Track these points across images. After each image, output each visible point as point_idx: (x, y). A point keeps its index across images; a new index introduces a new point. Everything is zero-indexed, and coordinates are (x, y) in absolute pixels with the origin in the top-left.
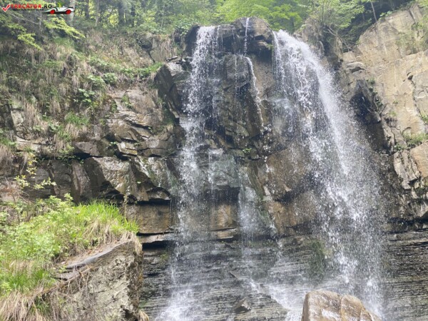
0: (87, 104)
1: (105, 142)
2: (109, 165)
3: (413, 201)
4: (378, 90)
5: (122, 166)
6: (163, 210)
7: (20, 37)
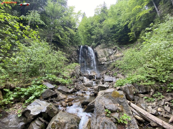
0: (70, 53)
1: (72, 56)
2: (73, 59)
3: (100, 63)
4: (97, 53)
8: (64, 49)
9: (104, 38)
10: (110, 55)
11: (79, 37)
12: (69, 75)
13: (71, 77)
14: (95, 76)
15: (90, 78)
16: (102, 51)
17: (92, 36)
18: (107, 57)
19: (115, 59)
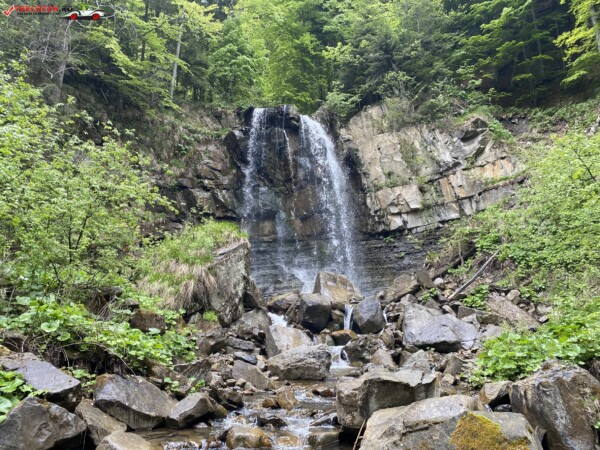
0: (184, 154)
1: (195, 179)
3: (376, 222)
4: (360, 154)
5: (207, 195)
7: (147, 111)
8: (145, 132)
9: (401, 62)
10: (444, 171)
11: (242, 51)
12: (171, 301)
13: (186, 318)
14: (344, 311)
15: (315, 320)
16: (389, 143)
17: (327, 50)
18: (425, 186)
19: (473, 201)
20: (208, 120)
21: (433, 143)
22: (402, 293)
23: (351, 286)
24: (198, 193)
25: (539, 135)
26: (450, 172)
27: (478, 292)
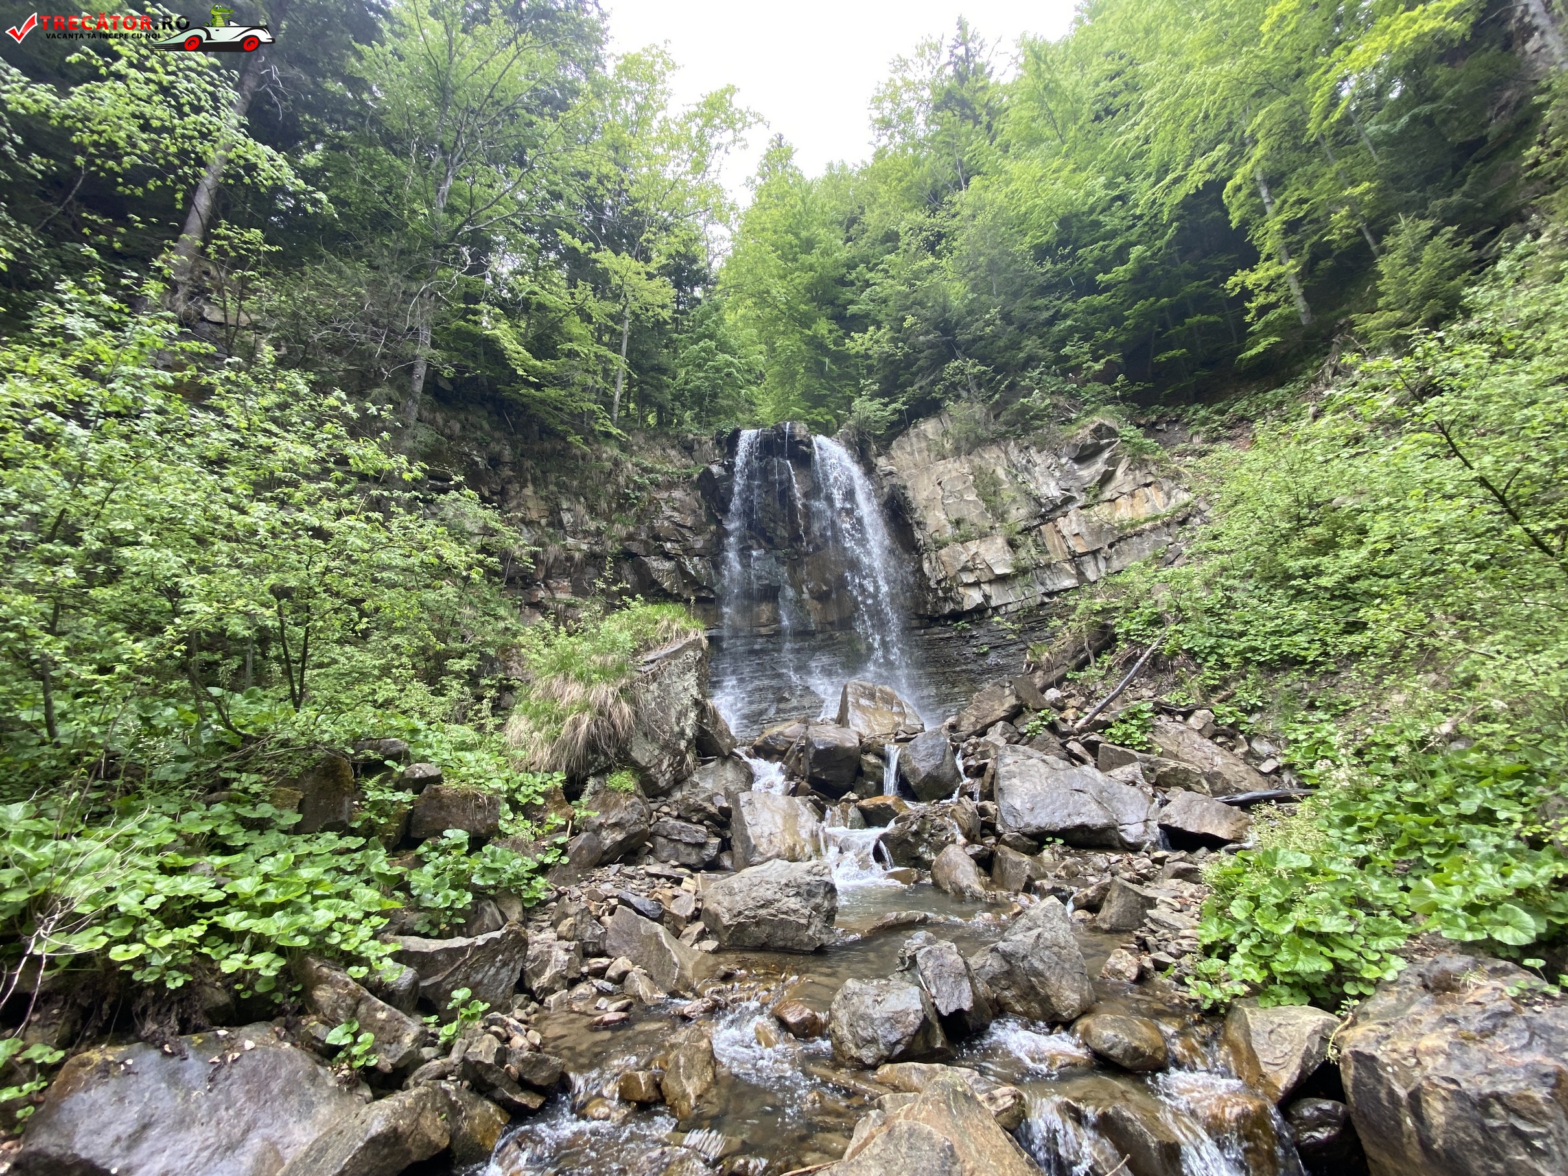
0: (633, 505)
1: (651, 541)
2: (657, 564)
3: (939, 599)
4: (910, 494)
5: (668, 565)
6: (708, 607)
7: (570, 439)
9: (968, 345)
10: (1048, 512)
12: (544, 755)
13: (572, 791)
15: (831, 775)
16: (954, 474)
17: (852, 339)
18: (1017, 537)
19: (1100, 557)
20: (673, 453)
21: (1027, 469)
22: (988, 720)
23: (900, 704)
24: (655, 564)
25: (1206, 446)
26: (1059, 513)
27: (1134, 716)
